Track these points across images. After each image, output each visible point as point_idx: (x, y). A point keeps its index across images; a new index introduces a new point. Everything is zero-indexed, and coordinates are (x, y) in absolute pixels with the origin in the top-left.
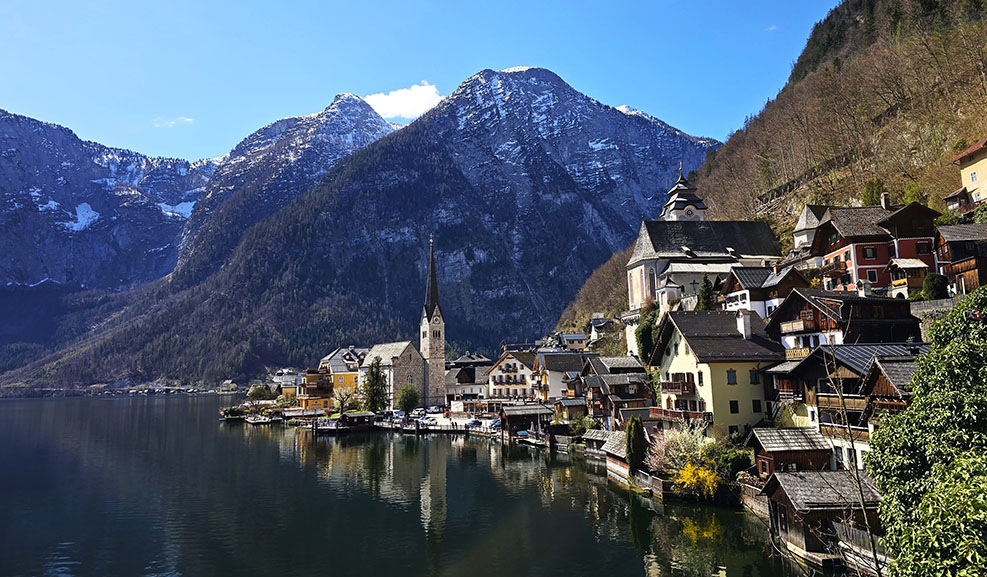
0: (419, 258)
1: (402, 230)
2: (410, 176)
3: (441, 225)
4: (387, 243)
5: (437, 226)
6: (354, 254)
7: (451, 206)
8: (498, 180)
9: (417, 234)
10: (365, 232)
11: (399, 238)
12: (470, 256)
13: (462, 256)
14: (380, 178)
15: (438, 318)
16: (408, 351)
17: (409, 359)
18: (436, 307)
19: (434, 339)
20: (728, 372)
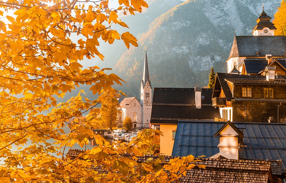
0: (190, 59)
1: (182, 47)
2: (186, 23)
3: (200, 45)
4: (176, 53)
5: (198, 46)
6: (162, 58)
7: (205, 36)
8: (227, 24)
9: (189, 49)
10: (166, 49)
11: (181, 51)
12: (213, 59)
13: (209, 59)
14: (173, 25)
15: (148, 86)
16: (134, 102)
17: (134, 105)
18: (147, 81)
19: (146, 96)
20: (173, 131)
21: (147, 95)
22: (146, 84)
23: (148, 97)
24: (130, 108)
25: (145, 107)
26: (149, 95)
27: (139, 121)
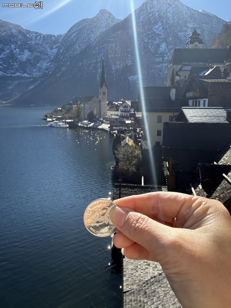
15: (105, 87)
16: (94, 99)
18: (104, 83)
20: (158, 116)
21: (104, 94)
22: (103, 86)
24: (91, 103)
25: (102, 103)
27: (98, 113)
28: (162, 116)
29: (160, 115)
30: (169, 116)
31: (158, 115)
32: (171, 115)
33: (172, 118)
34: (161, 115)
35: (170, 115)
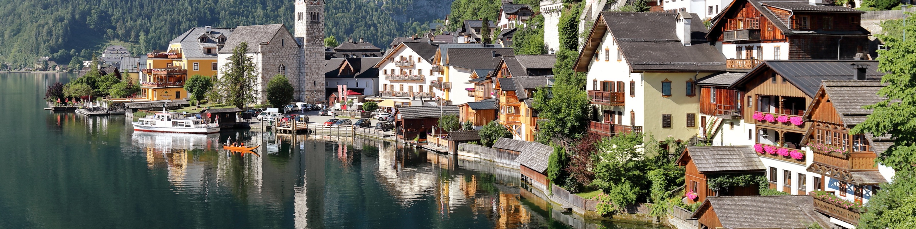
16: (279, 36)
17: (280, 45)
19: (311, 22)
20: (663, 82)
21: (314, 18)
23: (316, 23)
24: (270, 52)
25: (308, 49)
26: (318, 19)
28: (670, 82)
29: (667, 79)
30: (687, 82)
31: (663, 80)
32: (691, 79)
33: (692, 85)
34: (670, 80)
35: (688, 79)
